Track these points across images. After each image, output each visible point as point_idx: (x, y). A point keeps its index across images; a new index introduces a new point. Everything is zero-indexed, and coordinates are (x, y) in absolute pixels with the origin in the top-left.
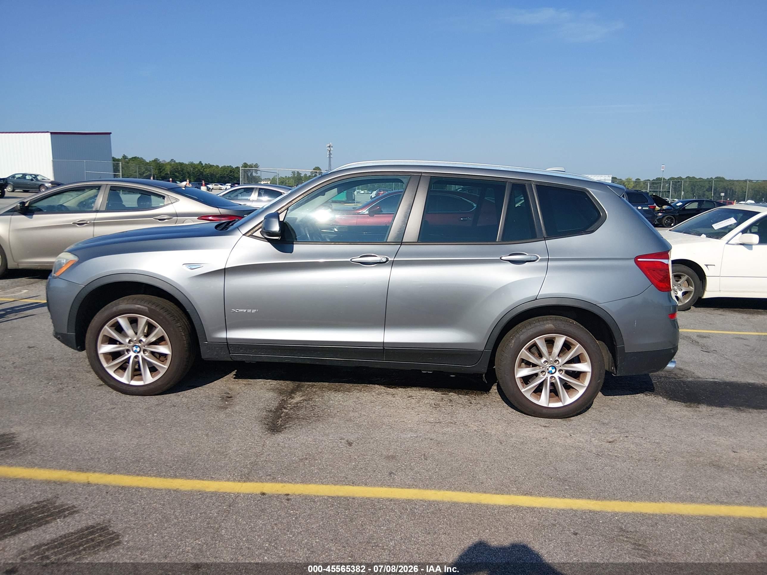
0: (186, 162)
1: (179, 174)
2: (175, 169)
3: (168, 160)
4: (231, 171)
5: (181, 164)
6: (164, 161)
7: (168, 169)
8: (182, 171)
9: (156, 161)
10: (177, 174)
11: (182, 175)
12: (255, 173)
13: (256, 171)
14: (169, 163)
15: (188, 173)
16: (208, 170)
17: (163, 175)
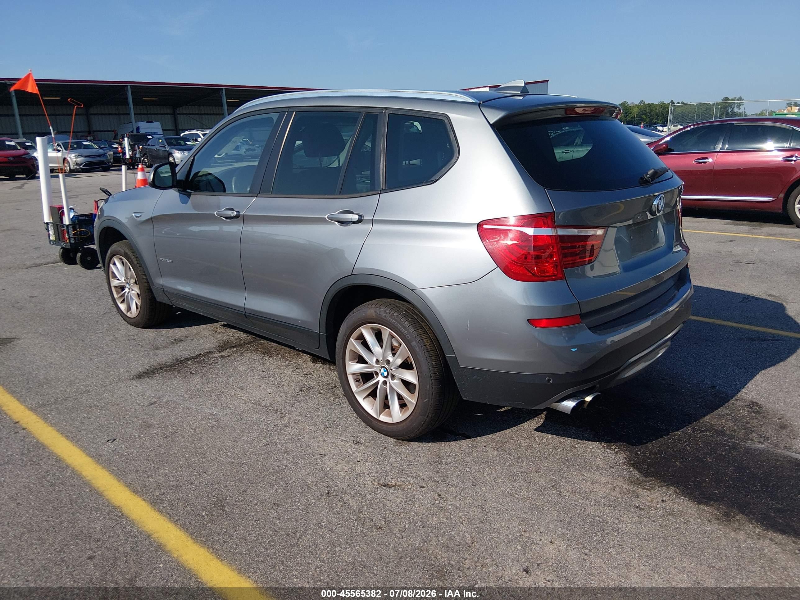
0: (656, 103)
1: (646, 116)
2: (642, 111)
3: (637, 102)
4: (707, 109)
5: (650, 105)
6: (633, 103)
7: (635, 112)
8: (650, 113)
9: (623, 104)
10: (644, 117)
11: (649, 117)
12: (737, 108)
13: (739, 106)
14: (638, 106)
15: (657, 114)
16: (680, 109)
17: (629, 118)
